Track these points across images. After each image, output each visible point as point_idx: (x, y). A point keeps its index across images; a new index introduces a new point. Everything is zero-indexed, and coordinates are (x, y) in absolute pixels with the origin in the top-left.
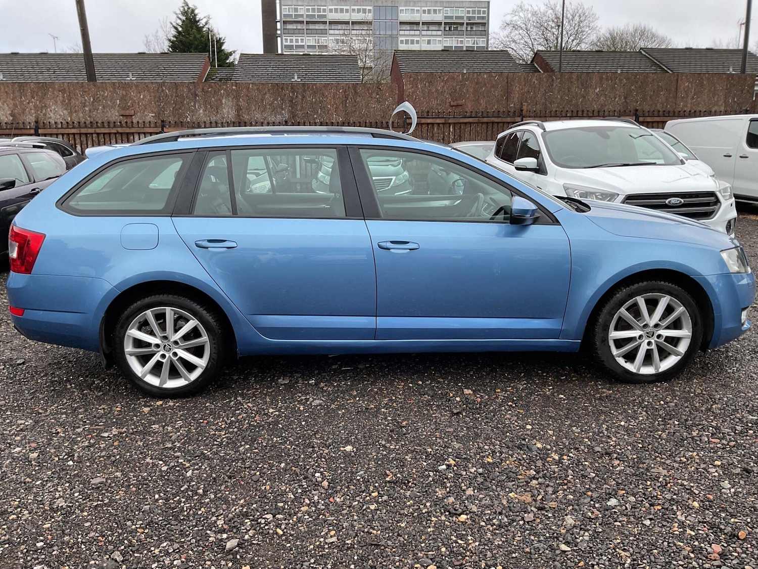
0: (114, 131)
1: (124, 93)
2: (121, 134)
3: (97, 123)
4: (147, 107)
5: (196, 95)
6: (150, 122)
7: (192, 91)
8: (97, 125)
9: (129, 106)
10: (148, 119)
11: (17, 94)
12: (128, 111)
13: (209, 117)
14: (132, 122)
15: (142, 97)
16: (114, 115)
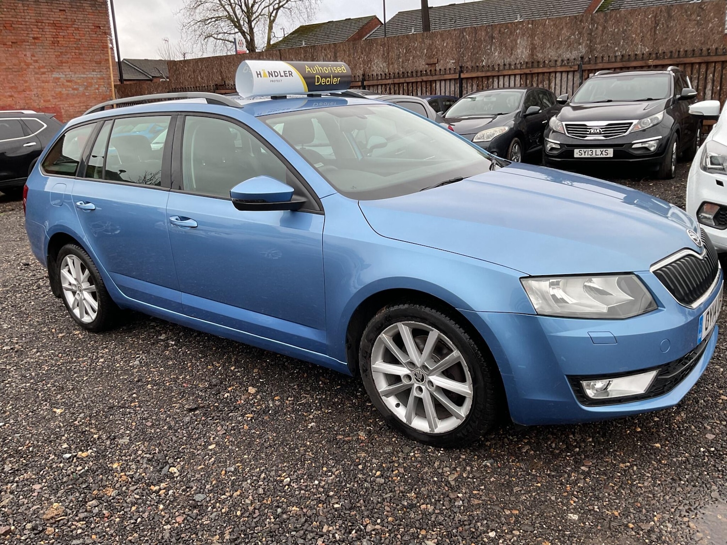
0: (419, 79)
1: (431, 43)
2: (426, 82)
3: (407, 72)
4: (449, 54)
5: (493, 38)
6: (450, 69)
7: (490, 34)
8: (408, 75)
9: (434, 55)
10: (449, 66)
11: (352, 51)
12: (432, 60)
13: (503, 59)
14: (435, 70)
15: (445, 45)
16: (421, 65)
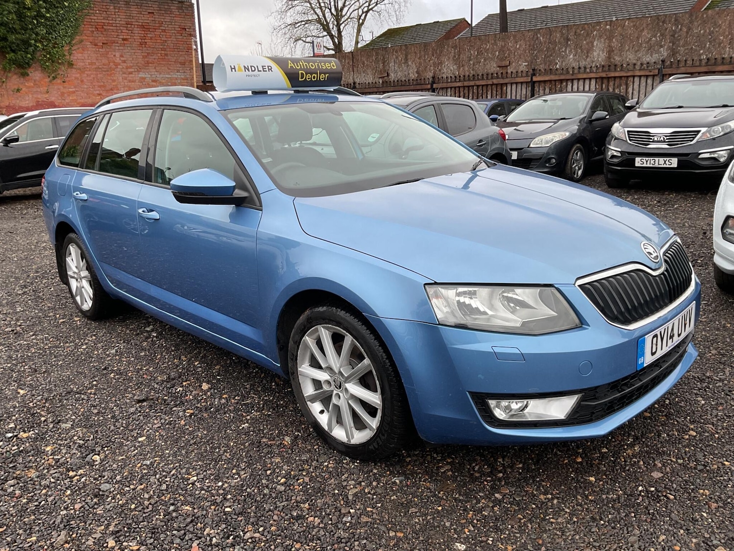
0: (490, 82)
1: (503, 44)
2: (497, 85)
3: (478, 75)
4: (522, 56)
5: (568, 40)
6: (522, 72)
7: (565, 36)
8: (478, 78)
9: (506, 57)
10: (521, 68)
11: (423, 53)
12: (504, 62)
13: (578, 61)
14: (507, 73)
15: (518, 47)
16: (493, 67)
